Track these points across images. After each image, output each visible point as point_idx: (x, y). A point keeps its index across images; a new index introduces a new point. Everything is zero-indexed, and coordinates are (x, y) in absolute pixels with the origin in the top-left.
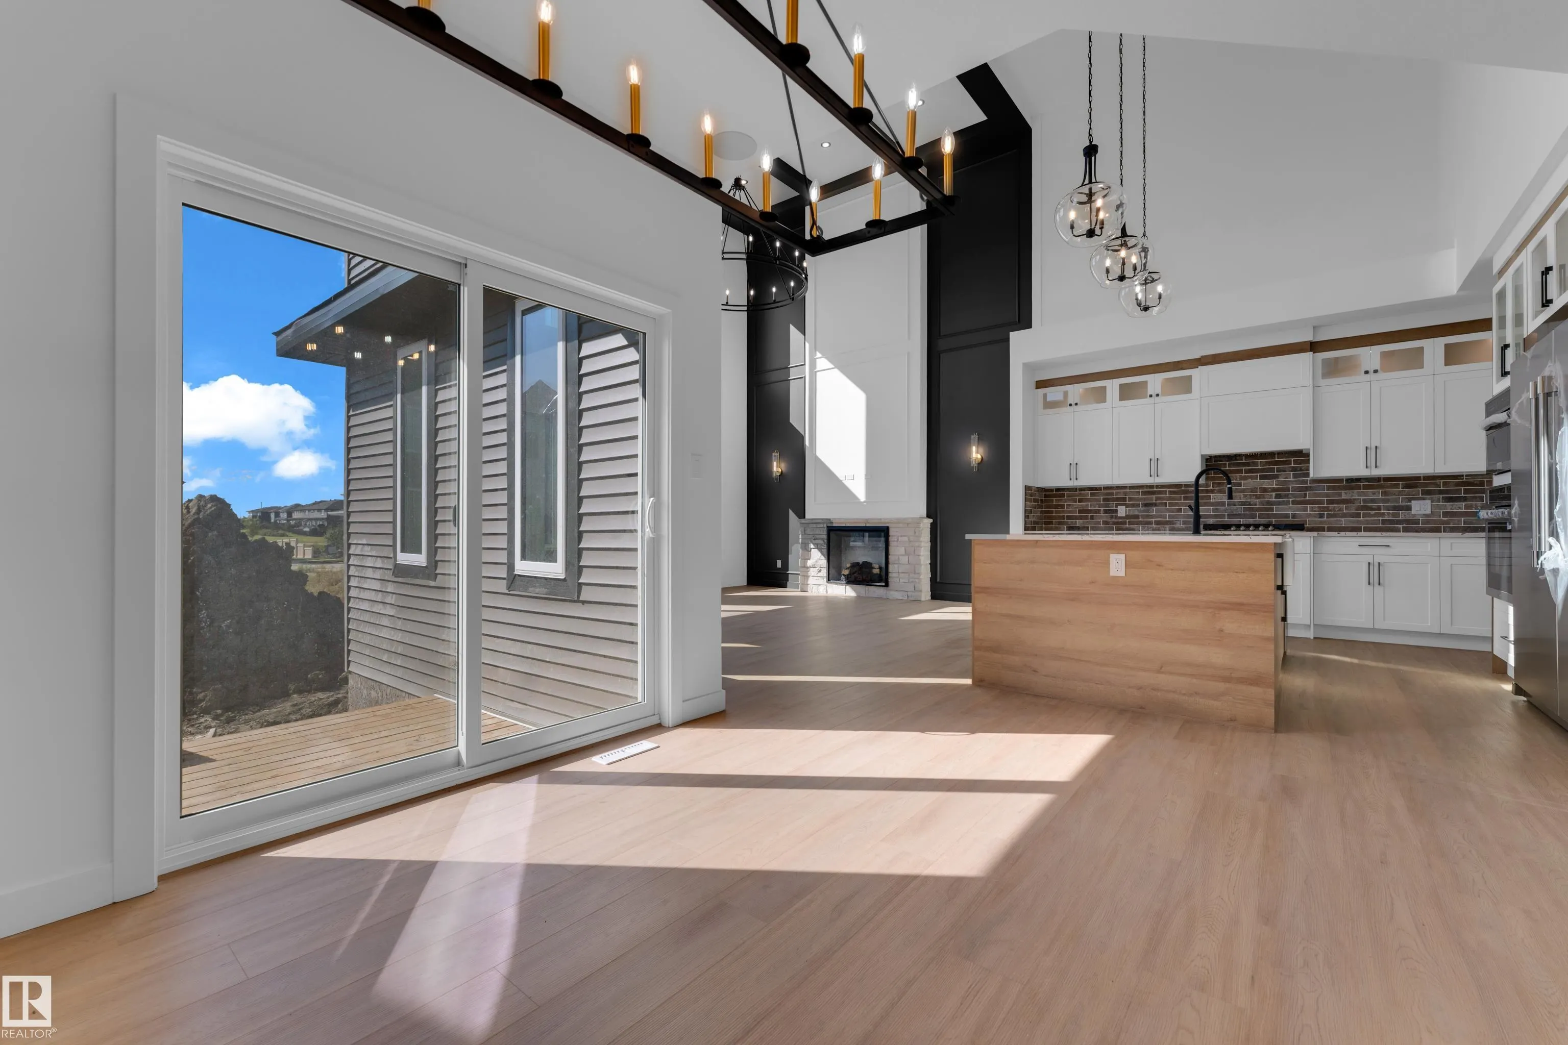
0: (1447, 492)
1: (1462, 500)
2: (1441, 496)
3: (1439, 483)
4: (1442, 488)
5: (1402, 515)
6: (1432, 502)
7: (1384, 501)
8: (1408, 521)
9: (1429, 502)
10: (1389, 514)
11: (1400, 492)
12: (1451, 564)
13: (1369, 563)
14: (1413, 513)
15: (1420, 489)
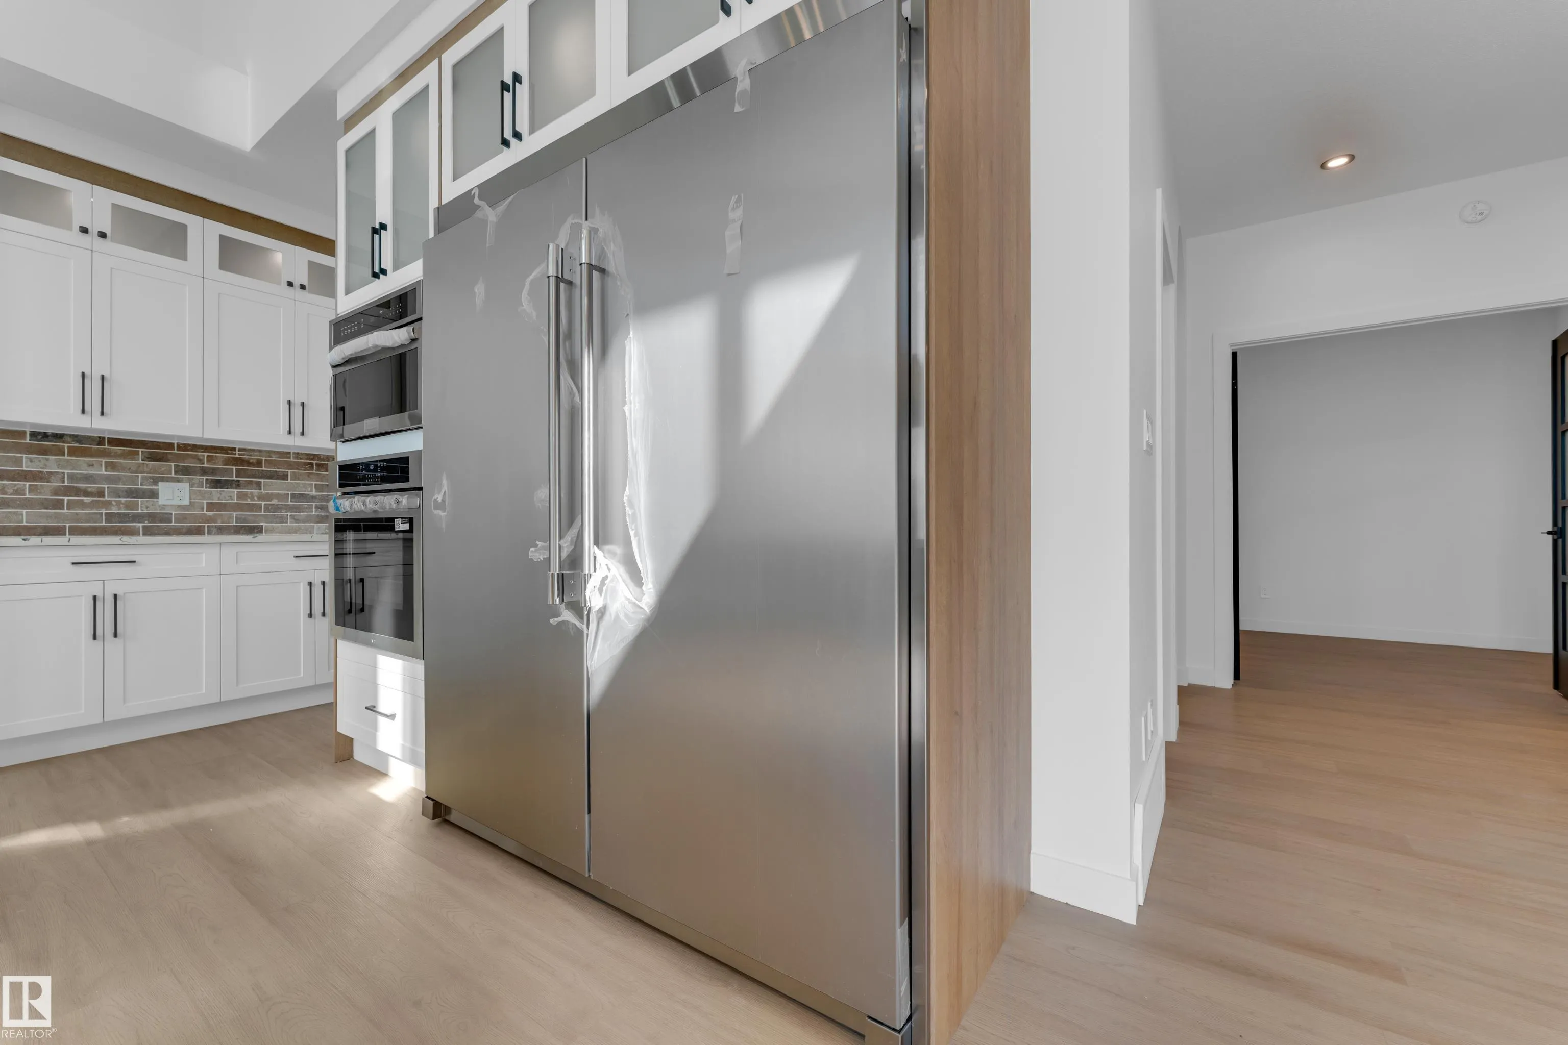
0: (213, 471)
1: (234, 485)
2: (205, 478)
3: (201, 458)
4: (205, 465)
5: (143, 506)
6: (191, 486)
7: (108, 479)
8: (152, 517)
9: (185, 486)
10: (118, 503)
11: (139, 465)
12: (237, 586)
13: (95, 598)
14: (160, 503)
15: (173, 464)
